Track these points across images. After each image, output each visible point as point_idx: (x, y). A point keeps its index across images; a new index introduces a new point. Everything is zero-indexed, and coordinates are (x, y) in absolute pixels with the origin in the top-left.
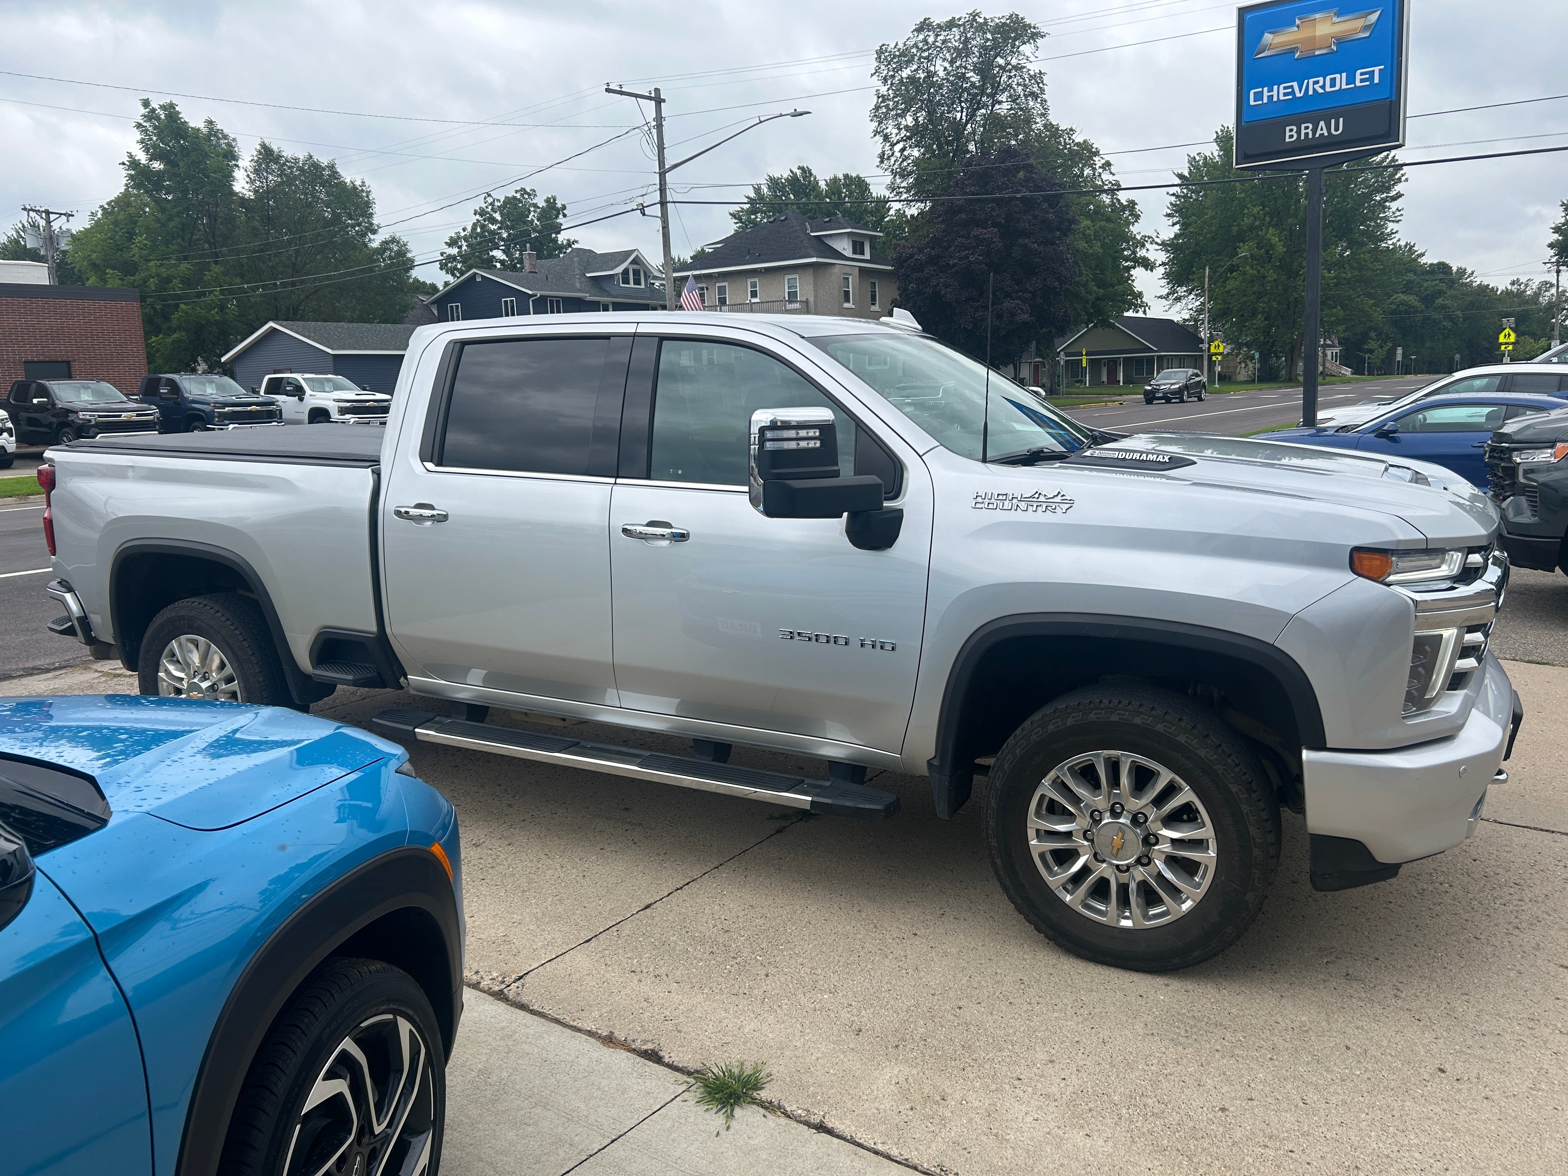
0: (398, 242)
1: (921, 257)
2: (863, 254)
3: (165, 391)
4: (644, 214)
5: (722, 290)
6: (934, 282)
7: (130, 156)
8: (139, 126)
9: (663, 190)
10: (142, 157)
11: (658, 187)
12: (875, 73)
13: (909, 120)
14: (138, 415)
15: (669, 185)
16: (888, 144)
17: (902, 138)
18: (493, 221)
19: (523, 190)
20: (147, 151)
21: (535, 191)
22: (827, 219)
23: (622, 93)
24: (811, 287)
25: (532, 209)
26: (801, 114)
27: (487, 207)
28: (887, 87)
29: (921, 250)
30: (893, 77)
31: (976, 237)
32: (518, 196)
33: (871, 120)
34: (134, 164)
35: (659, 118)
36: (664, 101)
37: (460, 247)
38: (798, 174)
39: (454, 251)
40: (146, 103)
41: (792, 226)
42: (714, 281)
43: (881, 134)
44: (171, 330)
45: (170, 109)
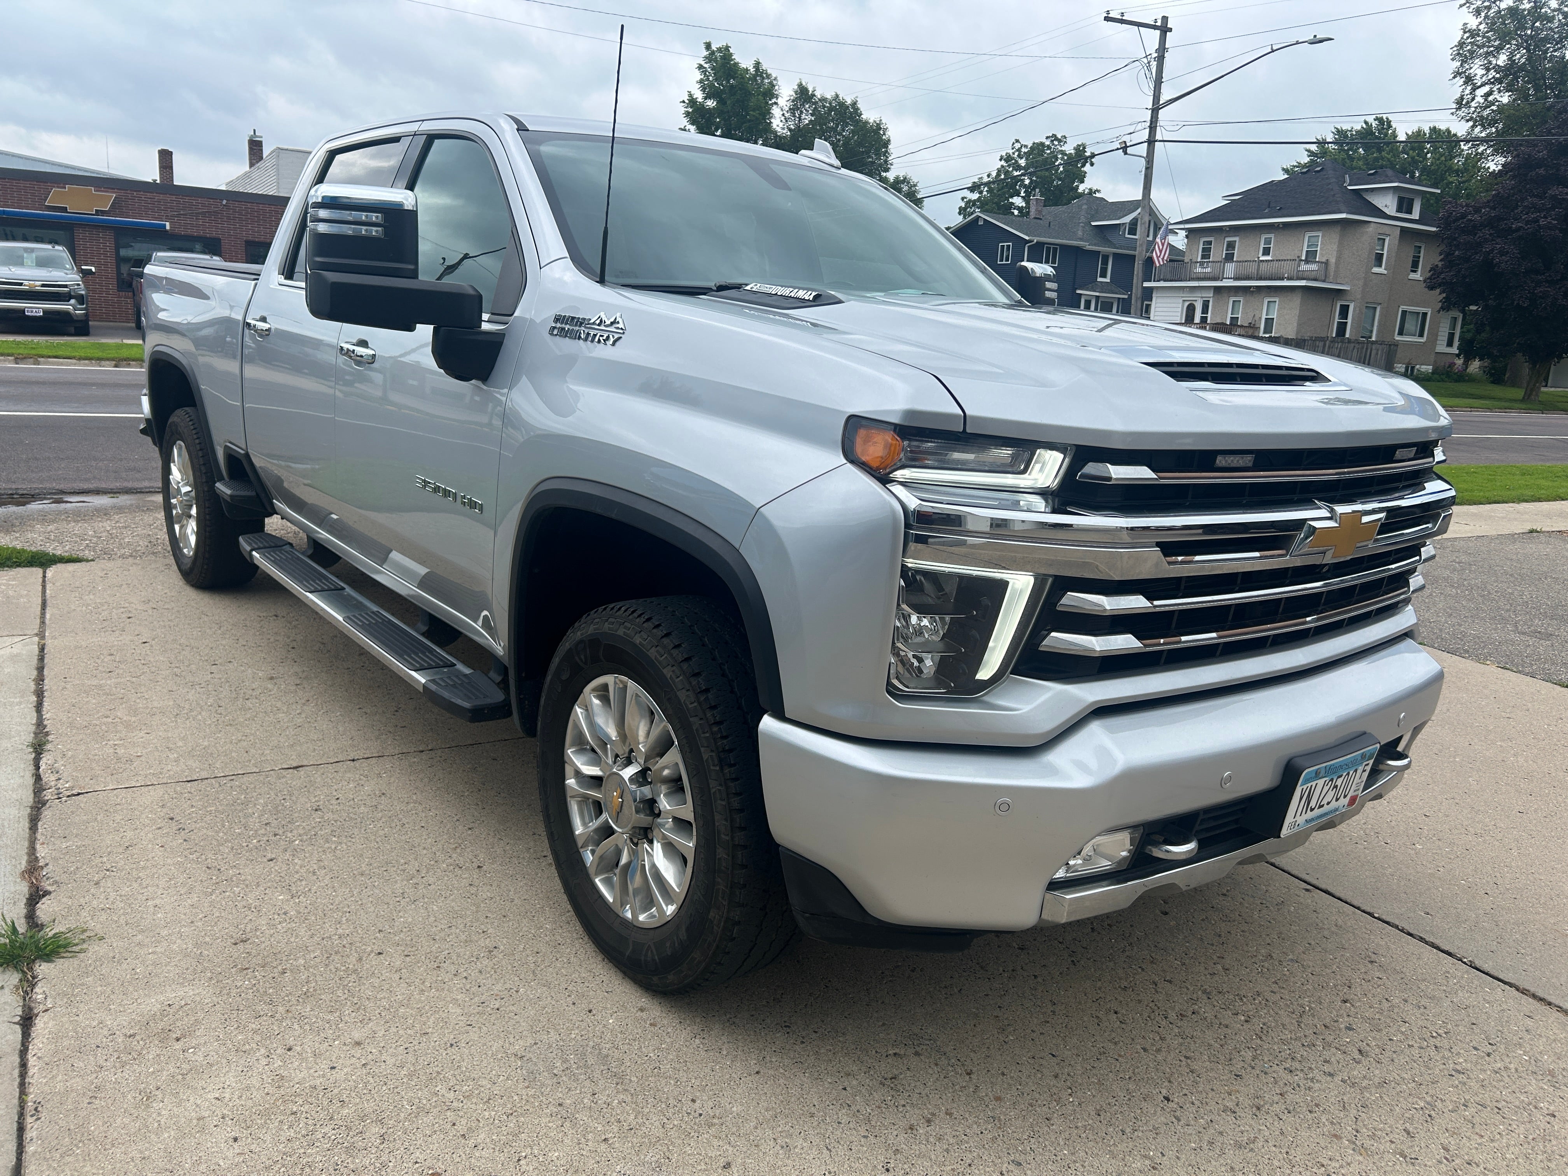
0: (908, 183)
1: (1477, 217)
2: (1410, 212)
4: (1126, 153)
5: (1231, 246)
6: (1487, 248)
7: (690, 95)
8: (700, 67)
9: (1153, 128)
10: (699, 96)
11: (1148, 124)
12: (1465, 4)
13: (1502, 60)
15: (1161, 123)
16: (1469, 88)
17: (1489, 80)
18: (1018, 167)
19: (1054, 136)
20: (703, 90)
21: (1065, 138)
22: (1372, 172)
23: (1122, 21)
24: (1335, 247)
25: (1060, 156)
26: (1321, 41)
27: (1014, 153)
28: (1479, 20)
29: (1477, 210)
30: (1489, 8)
31: (1554, 197)
32: (1048, 143)
33: (1453, 60)
34: (692, 102)
35: (1162, 50)
36: (1170, 30)
37: (981, 192)
38: (1374, 125)
39: (975, 196)
40: (708, 46)
41: (1327, 178)
42: (1224, 235)
43: (1463, 75)
45: (726, 52)
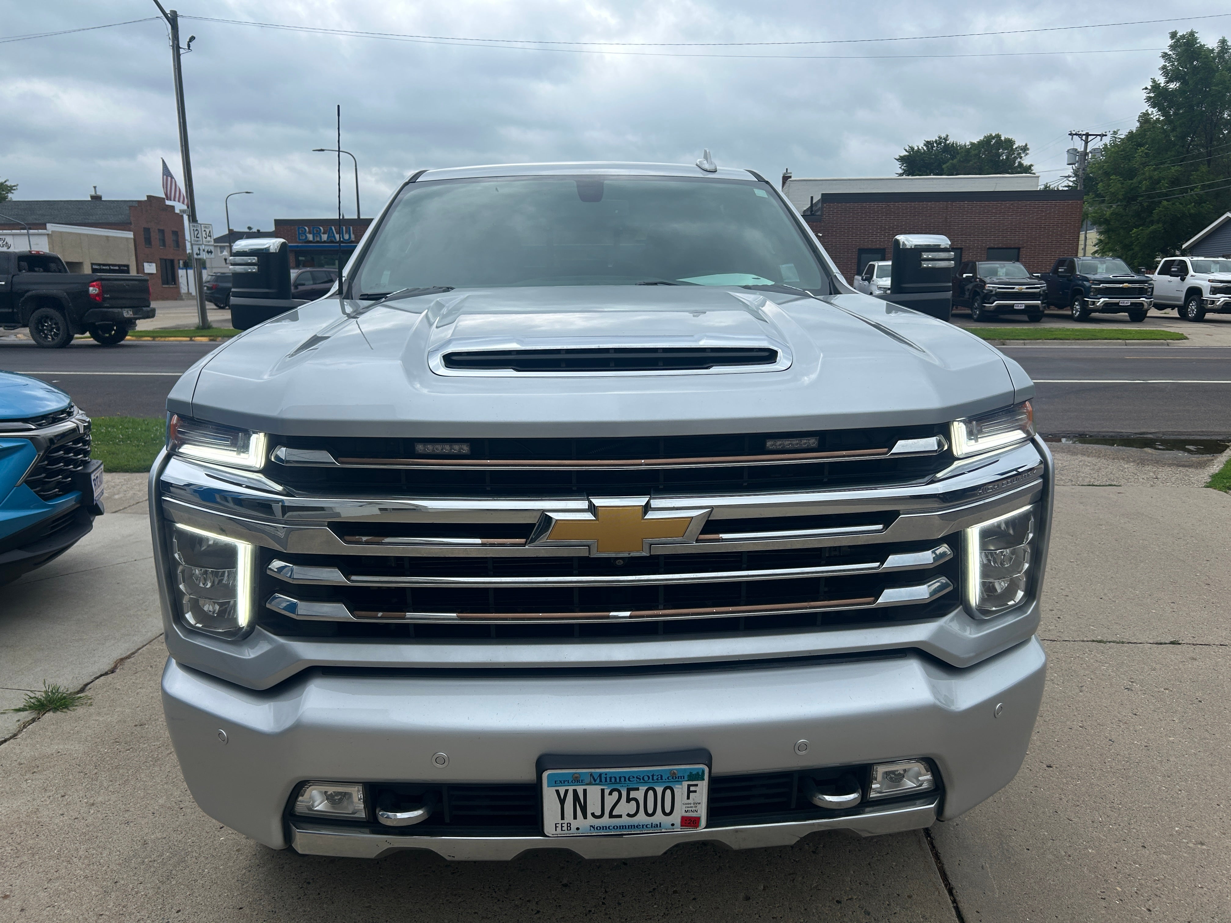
3: (1063, 270)
7: (1154, 81)
8: (1165, 54)
10: (1162, 81)
14: (1027, 288)
20: (1167, 75)
34: (1156, 87)
40: (1173, 35)
44: (1152, 223)
45: (1191, 37)
